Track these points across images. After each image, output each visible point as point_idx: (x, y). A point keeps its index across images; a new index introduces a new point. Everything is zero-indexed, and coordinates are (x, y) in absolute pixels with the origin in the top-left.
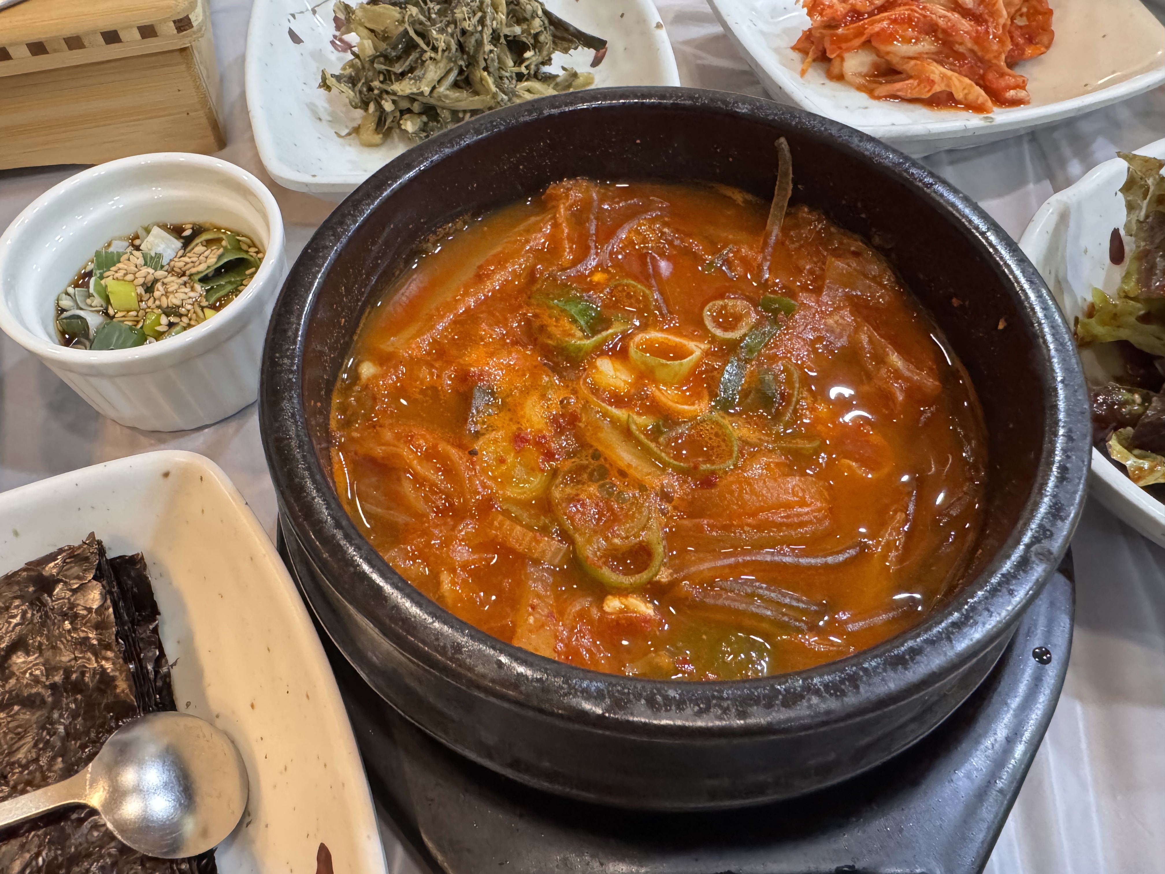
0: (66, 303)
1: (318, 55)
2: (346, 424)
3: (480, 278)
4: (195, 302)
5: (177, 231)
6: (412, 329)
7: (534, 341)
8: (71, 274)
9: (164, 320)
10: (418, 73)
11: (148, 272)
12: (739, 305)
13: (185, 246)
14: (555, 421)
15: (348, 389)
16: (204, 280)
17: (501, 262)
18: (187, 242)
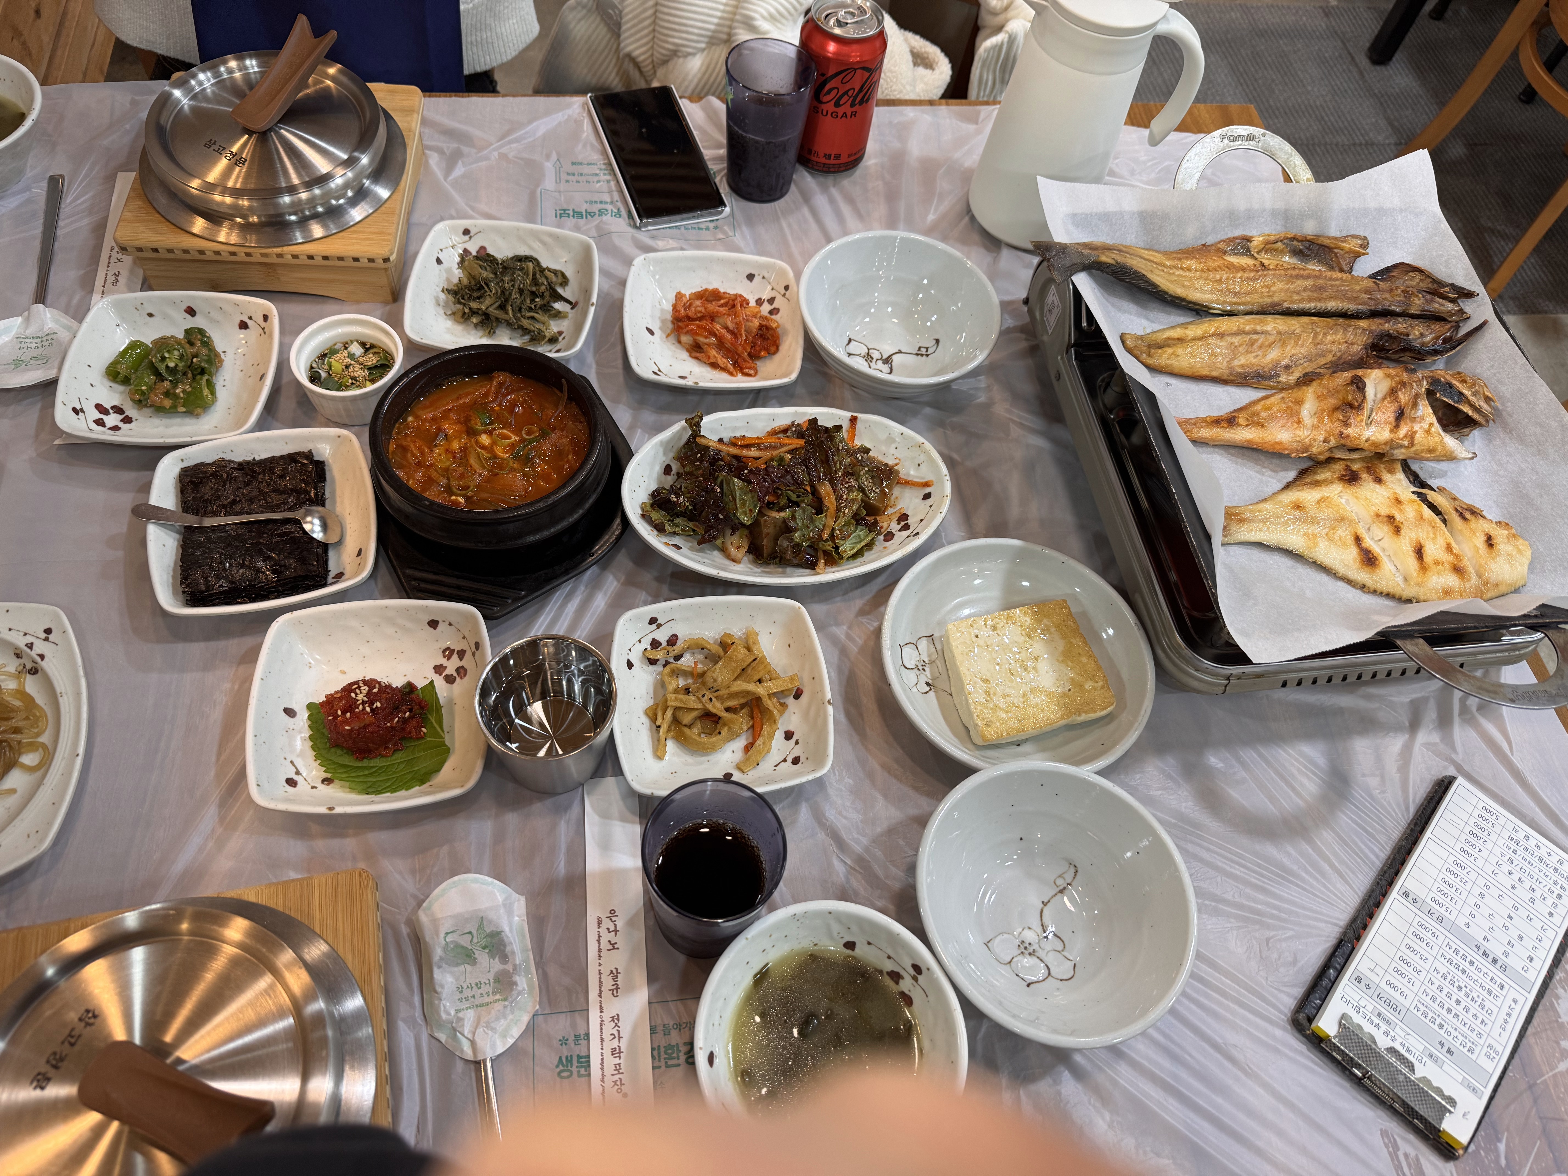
0: (314, 365)
1: (449, 271)
2: (397, 434)
3: (458, 399)
4: (364, 377)
5: (363, 344)
6: (429, 410)
7: (466, 424)
8: (317, 353)
9: (350, 381)
10: (481, 300)
11: (348, 360)
12: (535, 428)
13: (365, 352)
14: (460, 448)
15: (401, 423)
16: (369, 369)
17: (467, 395)
18: (367, 350)
